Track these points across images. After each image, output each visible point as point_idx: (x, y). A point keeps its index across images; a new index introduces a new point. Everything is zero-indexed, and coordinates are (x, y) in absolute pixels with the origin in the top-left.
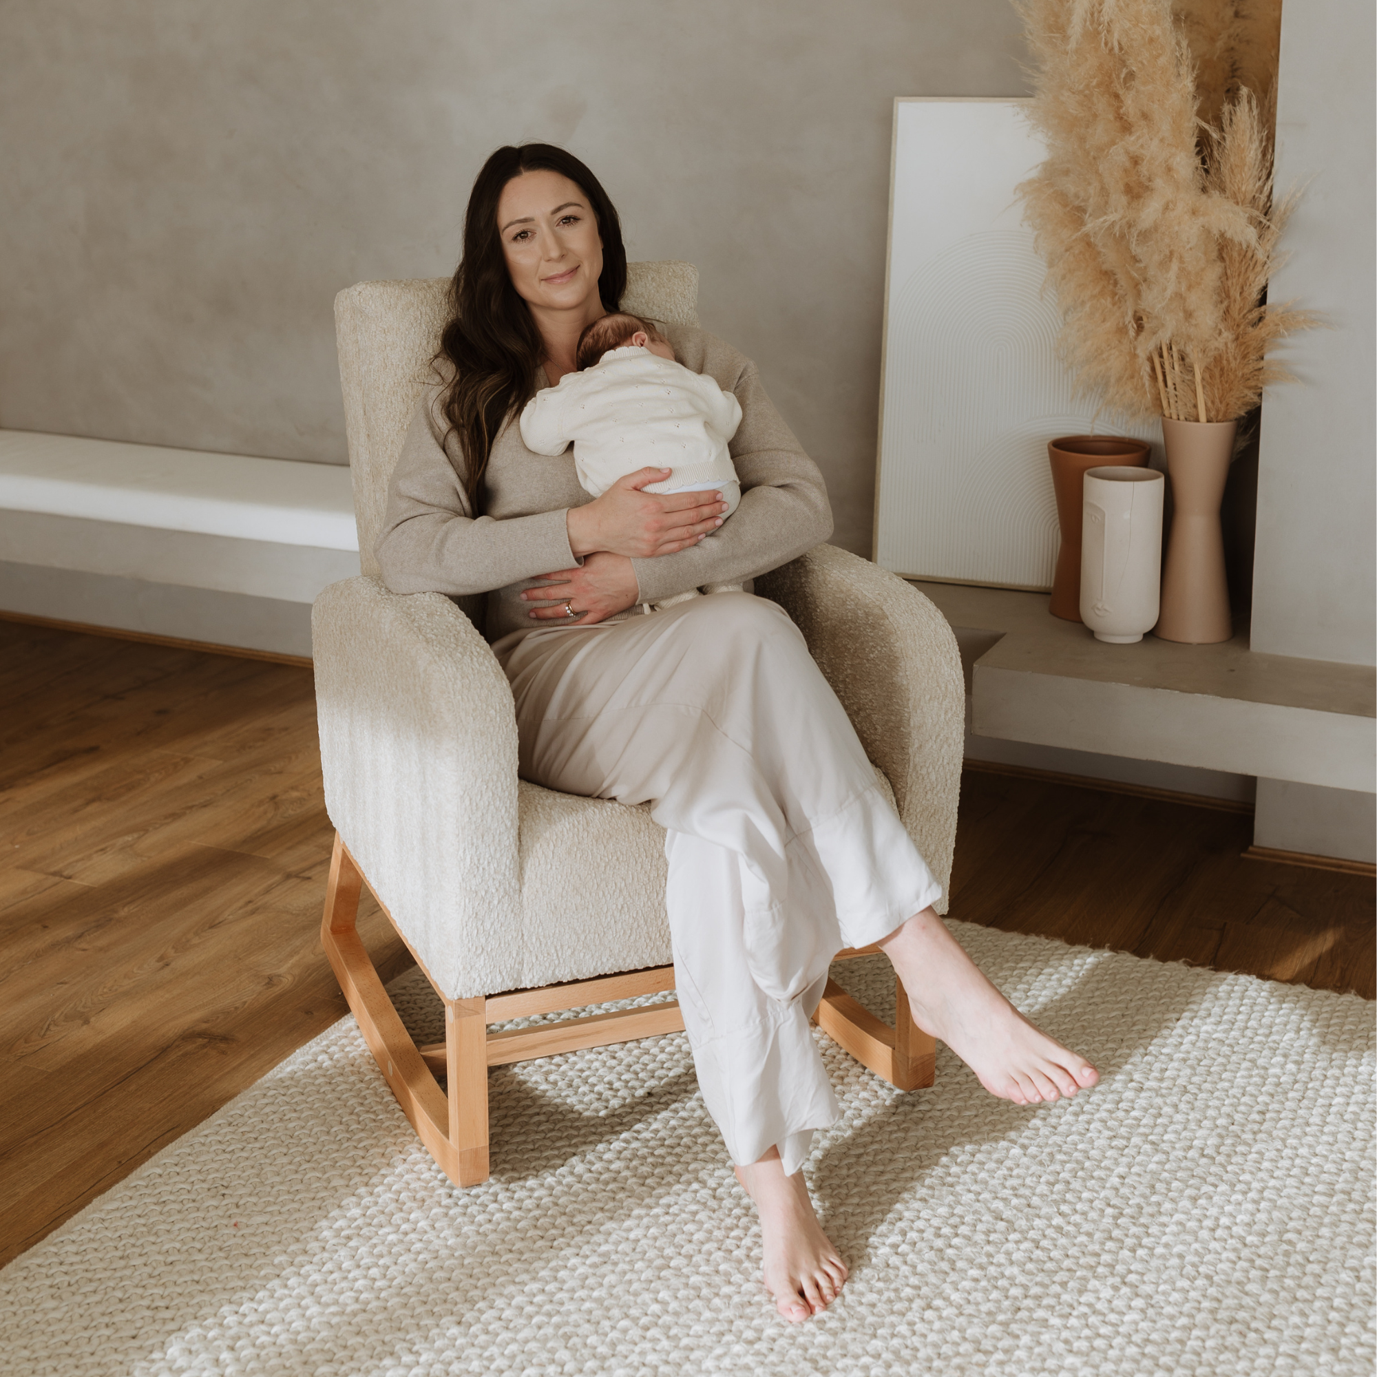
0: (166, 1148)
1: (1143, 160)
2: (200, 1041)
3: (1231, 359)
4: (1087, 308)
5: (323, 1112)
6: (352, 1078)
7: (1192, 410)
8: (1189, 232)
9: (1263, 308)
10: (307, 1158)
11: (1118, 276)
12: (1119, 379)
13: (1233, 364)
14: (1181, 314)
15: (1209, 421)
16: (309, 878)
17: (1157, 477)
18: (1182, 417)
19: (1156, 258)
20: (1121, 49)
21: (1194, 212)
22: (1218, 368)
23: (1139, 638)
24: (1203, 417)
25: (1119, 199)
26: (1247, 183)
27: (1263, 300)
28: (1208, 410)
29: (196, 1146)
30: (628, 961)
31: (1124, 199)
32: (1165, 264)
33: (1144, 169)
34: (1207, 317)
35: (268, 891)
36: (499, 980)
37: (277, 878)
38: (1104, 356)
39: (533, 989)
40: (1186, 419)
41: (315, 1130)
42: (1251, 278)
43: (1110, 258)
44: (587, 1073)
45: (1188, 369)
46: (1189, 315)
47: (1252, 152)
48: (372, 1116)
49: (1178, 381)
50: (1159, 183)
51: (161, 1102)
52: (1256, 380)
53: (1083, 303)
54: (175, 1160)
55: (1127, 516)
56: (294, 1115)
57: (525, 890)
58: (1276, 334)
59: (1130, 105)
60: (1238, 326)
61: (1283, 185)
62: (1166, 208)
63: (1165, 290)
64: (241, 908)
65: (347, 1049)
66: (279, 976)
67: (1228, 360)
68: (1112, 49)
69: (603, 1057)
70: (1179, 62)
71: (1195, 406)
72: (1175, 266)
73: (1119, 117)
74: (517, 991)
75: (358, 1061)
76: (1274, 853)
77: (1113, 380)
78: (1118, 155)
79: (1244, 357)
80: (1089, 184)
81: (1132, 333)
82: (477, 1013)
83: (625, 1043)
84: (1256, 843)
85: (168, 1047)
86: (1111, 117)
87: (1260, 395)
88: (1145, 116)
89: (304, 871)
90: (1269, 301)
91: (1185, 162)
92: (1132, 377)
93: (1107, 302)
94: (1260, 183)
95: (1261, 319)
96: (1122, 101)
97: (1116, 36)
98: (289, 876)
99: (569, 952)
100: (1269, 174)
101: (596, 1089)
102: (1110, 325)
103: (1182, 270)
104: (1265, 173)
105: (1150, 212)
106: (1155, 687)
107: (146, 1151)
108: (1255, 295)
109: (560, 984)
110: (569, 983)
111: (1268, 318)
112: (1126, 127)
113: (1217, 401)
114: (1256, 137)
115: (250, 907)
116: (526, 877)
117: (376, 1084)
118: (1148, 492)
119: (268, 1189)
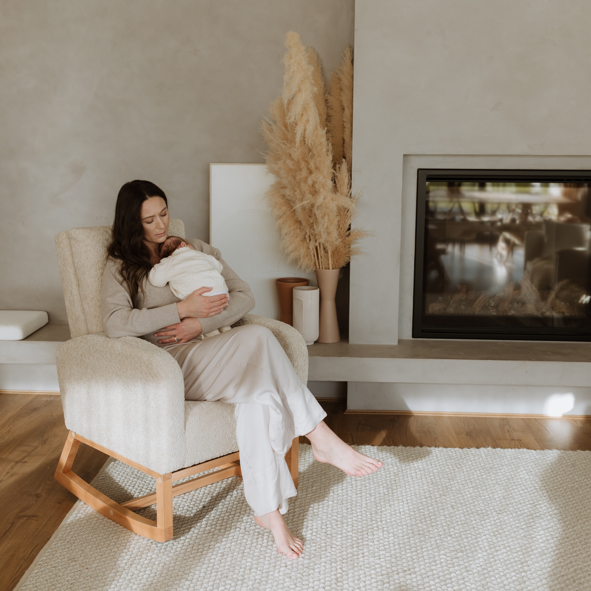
0: (40, 552)
1: (316, 183)
2: (25, 519)
3: (341, 248)
4: (292, 234)
5: (92, 531)
6: (95, 519)
7: (328, 266)
8: (333, 206)
9: (349, 231)
10: (98, 545)
11: (302, 222)
12: (304, 256)
13: (342, 250)
14: (327, 234)
15: (333, 269)
16: (26, 462)
17: (317, 289)
18: (324, 268)
19: (321, 215)
20: (311, 146)
21: (332, 199)
22: (336, 251)
23: (313, 343)
24: (331, 268)
25: (308, 196)
26: (345, 189)
27: (349, 229)
28: (332, 265)
29: (53, 549)
30: (216, 454)
31: (311, 196)
32: (323, 217)
33: (317, 186)
34: (335, 234)
35: (12, 468)
36: (179, 465)
37: (13, 463)
38: (298, 249)
39: (187, 468)
40: (325, 269)
41: (94, 536)
42: (346, 222)
43: (301, 216)
44: (178, 504)
45: (326, 252)
46: (329, 233)
47: (346, 180)
48: (112, 529)
49: (323, 256)
50: (322, 190)
51: (25, 539)
52: (349, 254)
53: (291, 231)
54: (48, 554)
55: (310, 302)
56: (82, 533)
57: (186, 432)
58: (356, 239)
59: (312, 165)
60: (342, 237)
61: (353, 190)
62: (324, 199)
63: (323, 225)
64: (6, 475)
65: (86, 511)
66: (39, 494)
67: (339, 248)
68: (309, 146)
69: (180, 499)
70: (328, 151)
71: (328, 264)
72: (326, 217)
73: (308, 169)
74: (182, 469)
75: (93, 514)
76: (354, 411)
77: (302, 257)
78: (310, 182)
79: (344, 247)
80: (295, 191)
81: (308, 241)
82: (169, 479)
83: (185, 494)
84: (348, 409)
85: (13, 522)
86: (306, 168)
87: (350, 259)
88: (317, 168)
89: (22, 460)
90: (352, 228)
91: (330, 184)
92: (307, 256)
93: (298, 231)
94: (348, 190)
95: (349, 234)
96: (309, 164)
97: (310, 142)
98: (17, 462)
99: (200, 453)
100: (351, 187)
101: (184, 508)
102: (299, 239)
103: (329, 219)
104: (349, 187)
105: (320, 200)
106: (329, 356)
107: (31, 554)
108: (348, 227)
109: (195, 465)
110: (198, 464)
111: (351, 234)
112: (311, 172)
113: (335, 262)
114: (347, 175)
115: (9, 474)
116: (187, 428)
117: (105, 519)
118: (315, 293)
119: (91, 556)
